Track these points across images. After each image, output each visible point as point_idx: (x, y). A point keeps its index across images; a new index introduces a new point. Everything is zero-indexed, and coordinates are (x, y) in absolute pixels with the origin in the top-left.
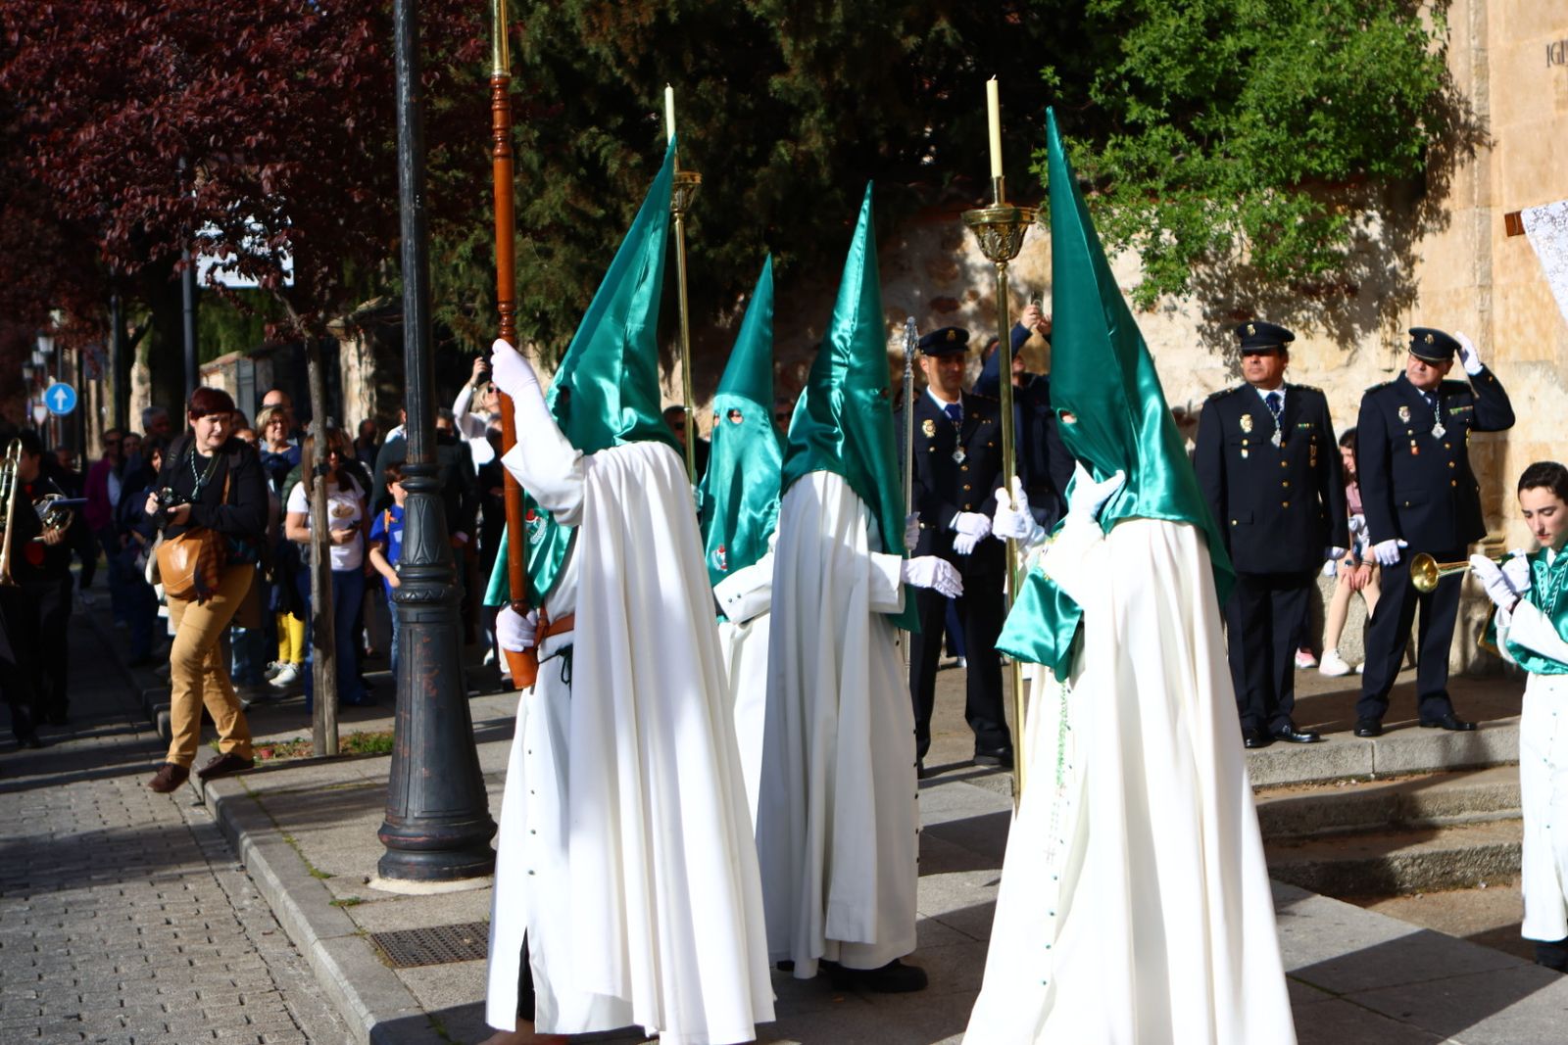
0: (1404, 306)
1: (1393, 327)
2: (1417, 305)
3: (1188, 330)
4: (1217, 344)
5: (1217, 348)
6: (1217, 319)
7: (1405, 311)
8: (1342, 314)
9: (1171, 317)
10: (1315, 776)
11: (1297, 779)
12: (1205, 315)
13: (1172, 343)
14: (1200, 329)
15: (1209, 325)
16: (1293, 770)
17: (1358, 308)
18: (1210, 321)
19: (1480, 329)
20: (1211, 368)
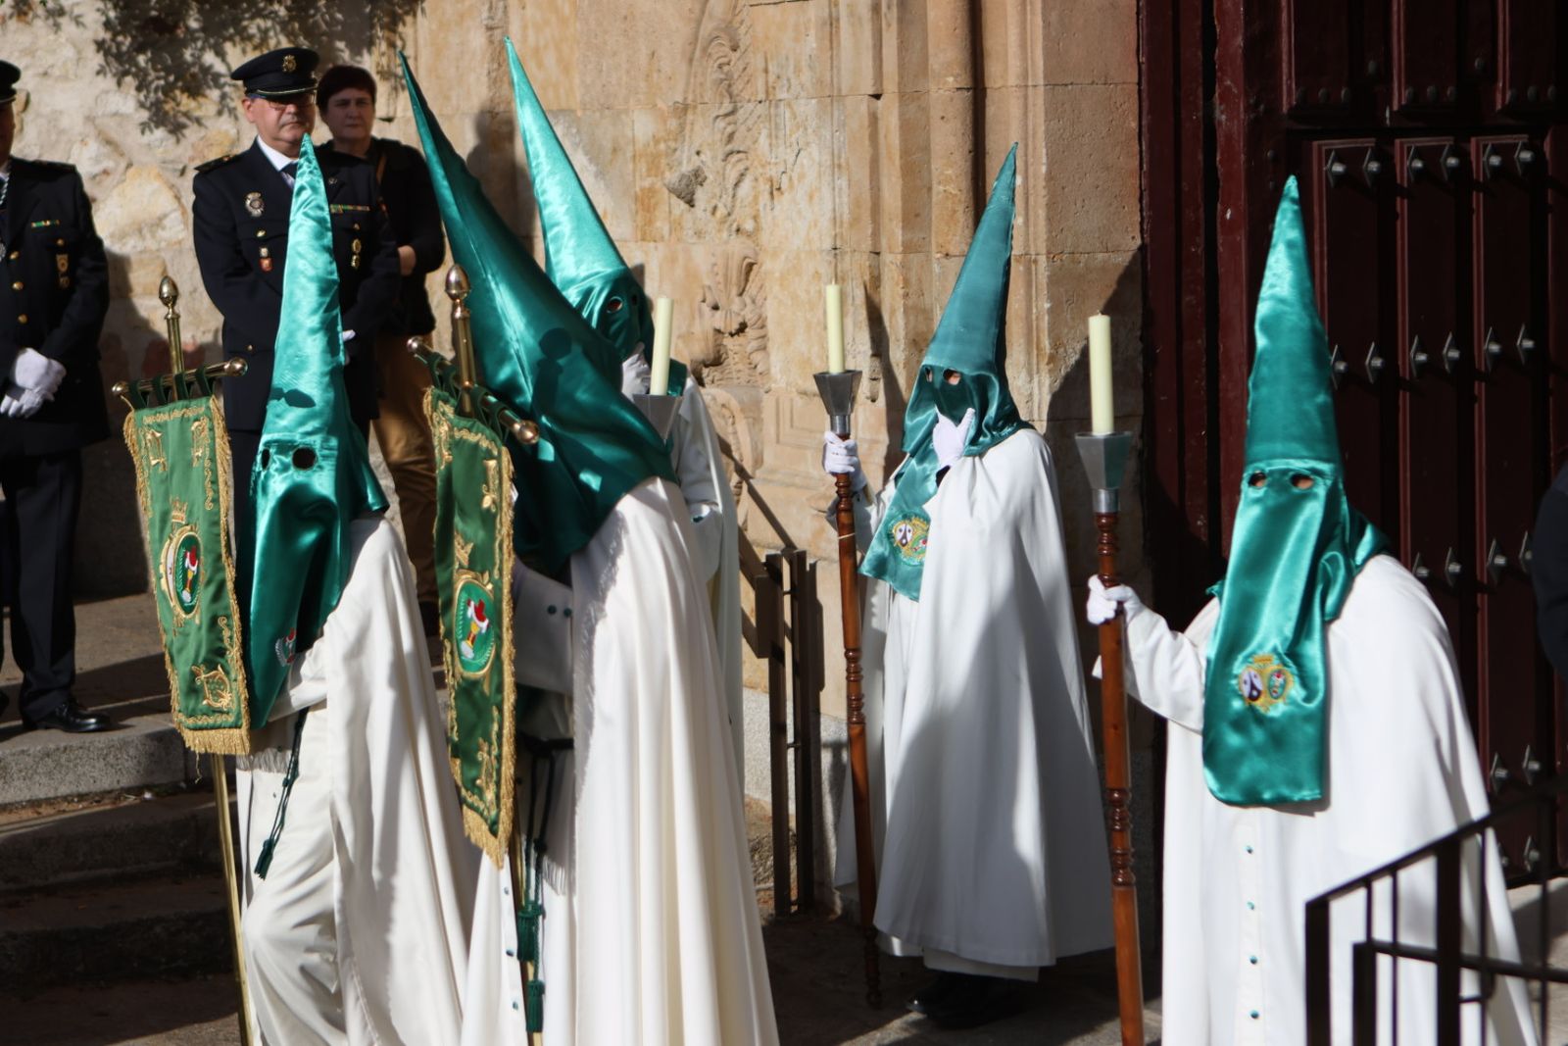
0: (407, 13)
1: (392, 45)
2: (423, 10)
3: (79, 52)
4: (126, 73)
5: (129, 79)
6: (123, 33)
7: (409, 19)
8: (316, 24)
9: (57, 26)
10: (83, 789)
11: (51, 794)
12: (107, 25)
13: (56, 72)
14: (100, 45)
15: (113, 40)
16: (44, 780)
17: (339, 16)
18: (115, 34)
19: (488, 55)
20: (116, 114)
